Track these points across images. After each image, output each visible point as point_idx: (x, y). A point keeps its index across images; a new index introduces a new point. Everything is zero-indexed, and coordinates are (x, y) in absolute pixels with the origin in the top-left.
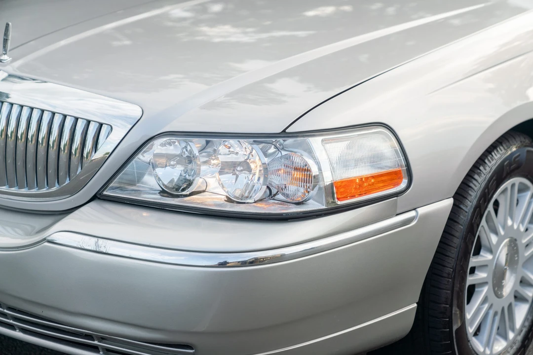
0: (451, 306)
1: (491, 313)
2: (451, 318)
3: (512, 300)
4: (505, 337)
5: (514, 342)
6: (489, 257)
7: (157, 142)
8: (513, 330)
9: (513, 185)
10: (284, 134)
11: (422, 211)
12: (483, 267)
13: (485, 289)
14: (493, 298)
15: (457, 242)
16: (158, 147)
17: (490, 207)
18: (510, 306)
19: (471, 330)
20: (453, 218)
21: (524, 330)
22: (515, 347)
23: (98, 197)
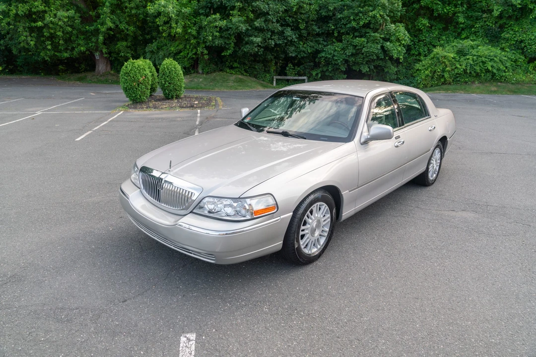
0: (294, 241)
1: (311, 241)
2: (294, 245)
3: (319, 237)
4: (317, 248)
5: (320, 248)
6: (309, 226)
7: (206, 198)
8: (320, 245)
9: (317, 205)
10: (239, 198)
11: (282, 217)
12: (307, 229)
13: (308, 235)
14: (311, 237)
15: (295, 223)
16: (207, 199)
17: (308, 212)
18: (318, 239)
19: (302, 247)
20: (293, 217)
21: (324, 245)
22: (320, 250)
23: (191, 212)
